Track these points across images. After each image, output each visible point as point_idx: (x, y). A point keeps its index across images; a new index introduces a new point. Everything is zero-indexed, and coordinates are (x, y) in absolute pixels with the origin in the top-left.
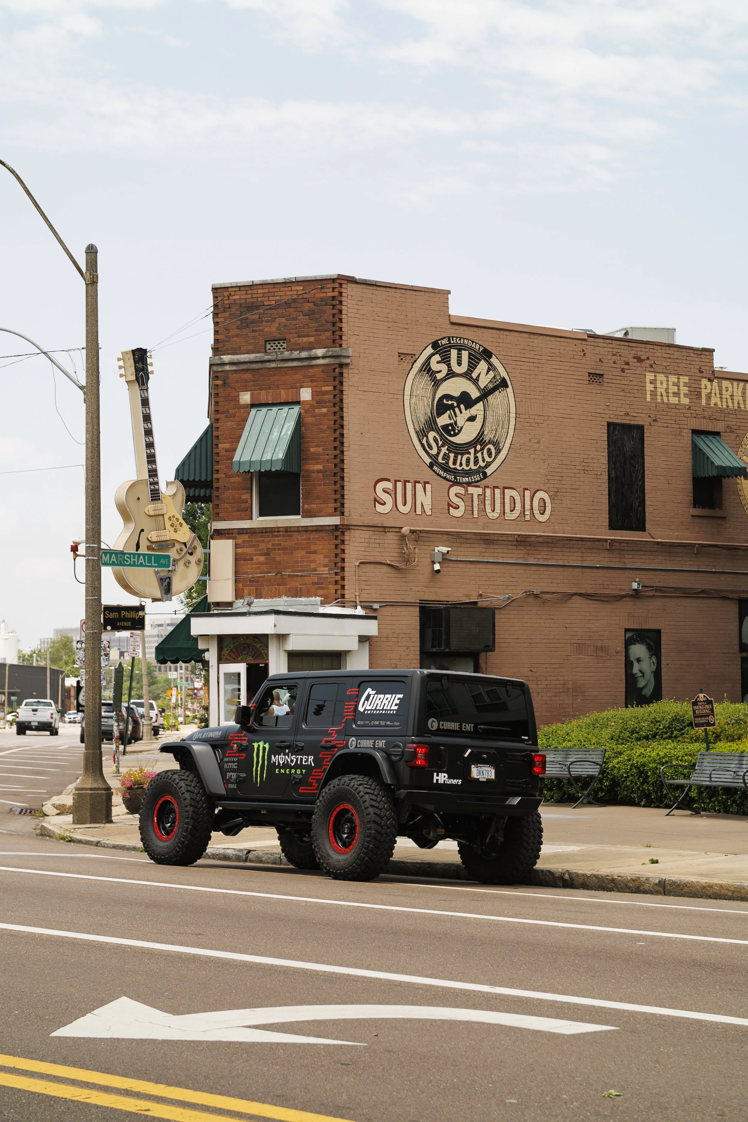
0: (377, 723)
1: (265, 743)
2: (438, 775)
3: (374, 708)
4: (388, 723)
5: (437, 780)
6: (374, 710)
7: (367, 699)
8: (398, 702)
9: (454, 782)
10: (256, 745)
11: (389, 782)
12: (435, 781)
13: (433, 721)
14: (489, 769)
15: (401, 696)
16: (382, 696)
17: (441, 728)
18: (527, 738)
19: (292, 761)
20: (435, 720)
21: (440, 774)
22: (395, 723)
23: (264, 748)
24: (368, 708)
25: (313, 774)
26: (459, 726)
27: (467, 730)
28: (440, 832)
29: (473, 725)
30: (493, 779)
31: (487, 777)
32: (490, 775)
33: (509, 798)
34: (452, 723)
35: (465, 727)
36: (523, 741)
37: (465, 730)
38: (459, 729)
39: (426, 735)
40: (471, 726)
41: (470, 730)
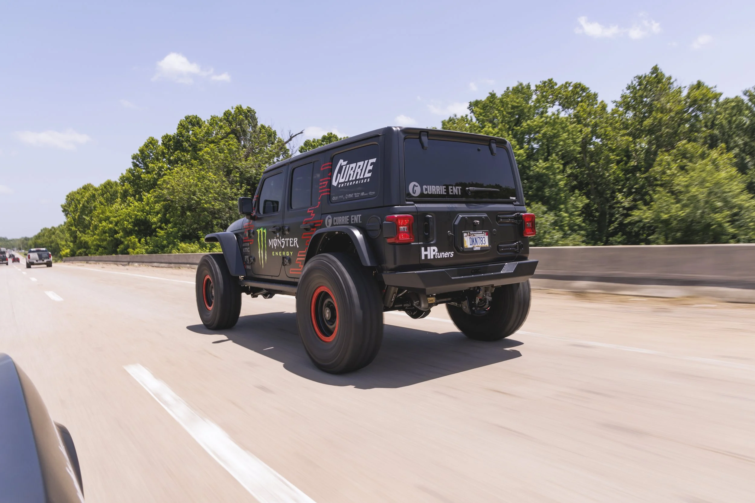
0: (351, 196)
1: (264, 230)
2: (426, 250)
3: (347, 180)
4: (363, 194)
5: (426, 256)
6: (347, 182)
7: (340, 172)
8: (370, 168)
9: (446, 255)
10: (258, 231)
11: (369, 264)
12: (423, 258)
13: (415, 185)
14: (482, 236)
15: (374, 160)
16: (353, 165)
17: (425, 193)
18: (514, 198)
19: (282, 244)
20: (417, 184)
21: (428, 248)
22: (370, 193)
23: (264, 233)
24: (342, 181)
25: (299, 255)
26: (445, 190)
27: (454, 194)
28: (431, 300)
29: (461, 187)
30: (487, 247)
31: (480, 245)
32: (484, 242)
33: (504, 265)
34: (437, 187)
35: (452, 190)
36: (511, 202)
37: (452, 194)
38: (446, 193)
39: (408, 203)
40: (458, 189)
41: (457, 194)
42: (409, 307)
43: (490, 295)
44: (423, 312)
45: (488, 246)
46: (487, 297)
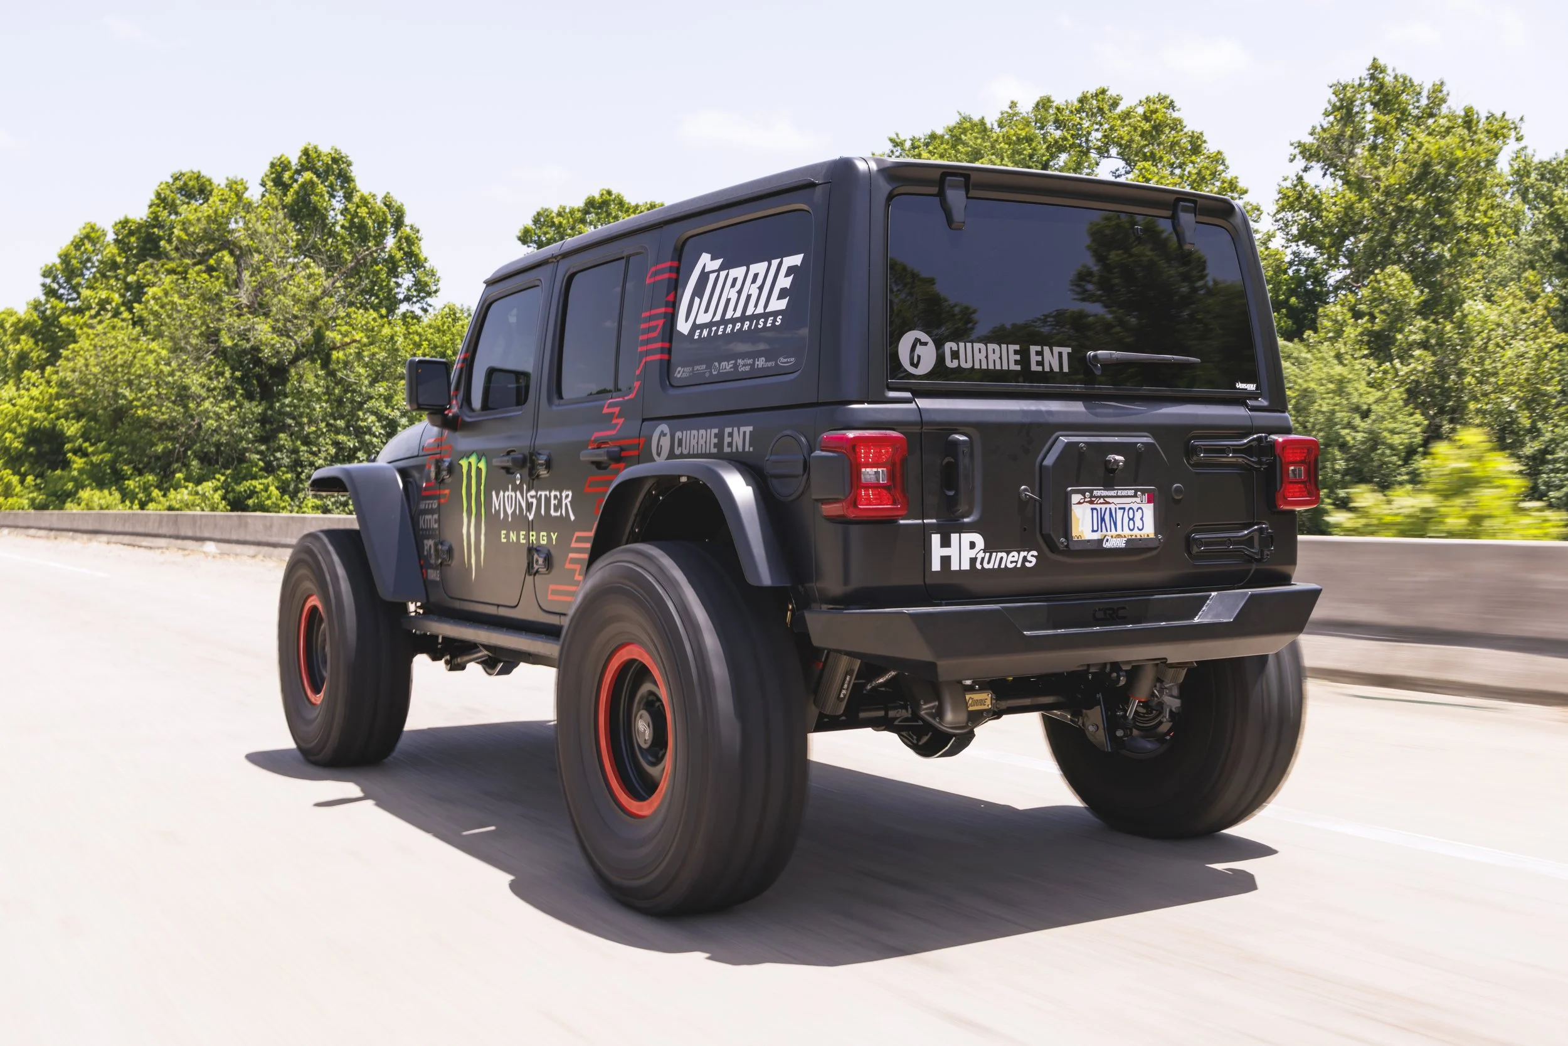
0: (727, 366)
1: (479, 460)
2: (945, 543)
3: (718, 318)
4: (761, 362)
5: (946, 560)
6: (718, 324)
7: (699, 291)
8: (785, 282)
9: (1011, 559)
10: (464, 463)
11: (766, 579)
12: (936, 566)
13: (917, 341)
14: (1134, 503)
15: (796, 260)
16: (738, 272)
17: (951, 364)
18: (1251, 387)
19: (529, 506)
20: (924, 337)
21: (954, 537)
22: (782, 361)
23: (479, 470)
24: (704, 318)
25: (574, 545)
26: (1018, 357)
27: (1047, 369)
28: (977, 702)
29: (1069, 350)
30: (1148, 540)
31: (1127, 532)
32: (1139, 523)
33: (1207, 597)
34: (991, 346)
35: (1039, 358)
36: (1240, 400)
37: (1040, 369)
38: (1018, 368)
39: (892, 394)
40: (1060, 354)
41: (1056, 369)
42: (906, 720)
43: (1175, 692)
44: (950, 736)
45: (1152, 536)
46: (1167, 699)
